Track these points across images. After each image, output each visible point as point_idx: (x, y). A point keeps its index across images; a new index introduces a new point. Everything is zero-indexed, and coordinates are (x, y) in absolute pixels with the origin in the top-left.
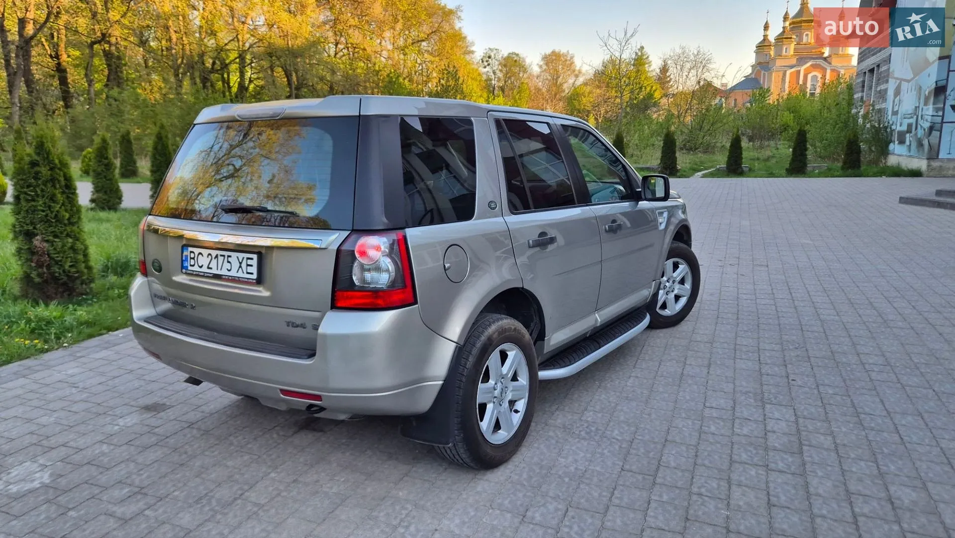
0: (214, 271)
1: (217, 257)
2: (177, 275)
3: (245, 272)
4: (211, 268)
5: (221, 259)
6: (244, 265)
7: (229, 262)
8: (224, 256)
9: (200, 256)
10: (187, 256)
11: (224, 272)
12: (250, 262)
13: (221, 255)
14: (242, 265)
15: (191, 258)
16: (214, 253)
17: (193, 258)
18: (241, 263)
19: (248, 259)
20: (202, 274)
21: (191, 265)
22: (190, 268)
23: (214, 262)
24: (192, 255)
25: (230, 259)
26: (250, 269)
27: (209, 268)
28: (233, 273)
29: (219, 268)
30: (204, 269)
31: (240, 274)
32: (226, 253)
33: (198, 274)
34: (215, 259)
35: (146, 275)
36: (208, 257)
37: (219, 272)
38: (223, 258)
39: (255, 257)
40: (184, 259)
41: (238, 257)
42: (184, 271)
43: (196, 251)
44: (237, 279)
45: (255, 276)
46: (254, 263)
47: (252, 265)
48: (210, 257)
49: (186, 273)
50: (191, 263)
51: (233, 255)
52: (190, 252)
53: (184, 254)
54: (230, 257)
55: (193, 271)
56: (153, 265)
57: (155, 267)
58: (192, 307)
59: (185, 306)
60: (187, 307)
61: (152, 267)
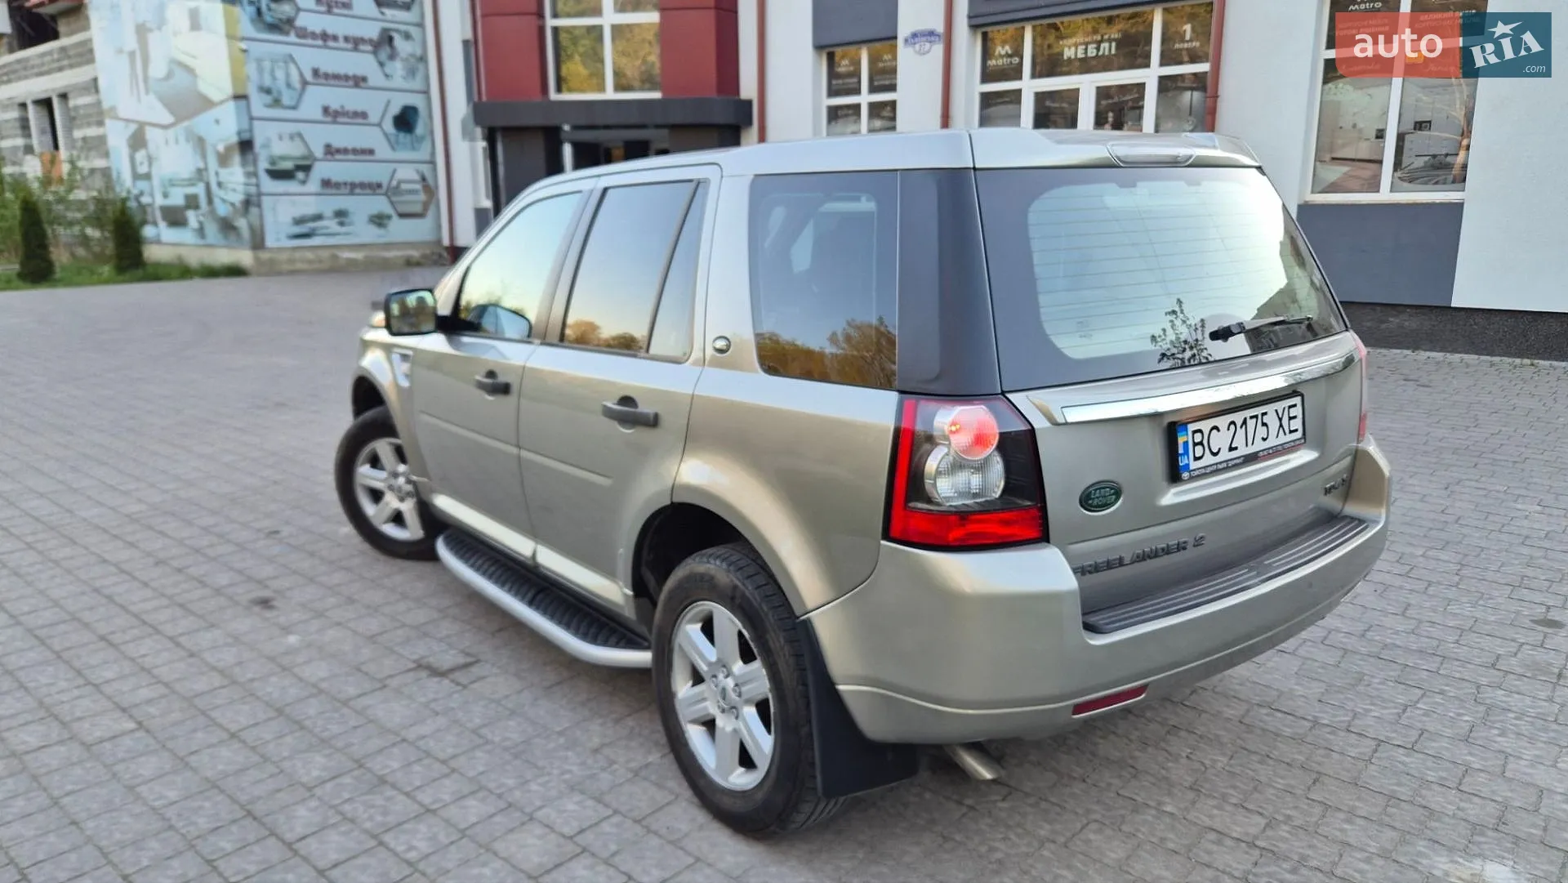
0: (1243, 451)
1: (1245, 422)
2: (1163, 493)
3: (1287, 431)
4: (1236, 448)
5: (1251, 423)
6: (1285, 422)
7: (1264, 424)
8: (1256, 417)
9: (1214, 431)
10: (1186, 444)
11: (1259, 446)
12: (1293, 412)
13: (1252, 417)
14: (1283, 422)
15: (1195, 444)
16: (1238, 417)
17: (1201, 443)
18: (1280, 419)
19: (1290, 407)
20: (1225, 465)
21: (1196, 459)
22: (1194, 465)
23: (1241, 432)
24: (1198, 438)
25: (1264, 419)
26: (1293, 425)
27: (1231, 449)
28: (1272, 442)
29: (1250, 441)
30: (1225, 455)
31: (1283, 439)
32: (1258, 412)
33: (1216, 470)
34: (1241, 427)
35: (1042, 536)
36: (1228, 429)
37: (1251, 450)
38: (1255, 420)
39: (1297, 400)
40: (1181, 451)
41: (1276, 411)
42: (1185, 475)
43: (1205, 426)
44: (1280, 448)
45: (1299, 435)
46: (1297, 411)
47: (1295, 417)
48: (1232, 427)
49: (1192, 479)
50: (1197, 455)
51: (1270, 408)
52: (1195, 432)
53: (1181, 440)
54: (1264, 414)
55: (1205, 467)
56: (1088, 501)
57: (1095, 503)
58: (1198, 543)
59: (1179, 550)
60: (1184, 548)
61: (1082, 506)
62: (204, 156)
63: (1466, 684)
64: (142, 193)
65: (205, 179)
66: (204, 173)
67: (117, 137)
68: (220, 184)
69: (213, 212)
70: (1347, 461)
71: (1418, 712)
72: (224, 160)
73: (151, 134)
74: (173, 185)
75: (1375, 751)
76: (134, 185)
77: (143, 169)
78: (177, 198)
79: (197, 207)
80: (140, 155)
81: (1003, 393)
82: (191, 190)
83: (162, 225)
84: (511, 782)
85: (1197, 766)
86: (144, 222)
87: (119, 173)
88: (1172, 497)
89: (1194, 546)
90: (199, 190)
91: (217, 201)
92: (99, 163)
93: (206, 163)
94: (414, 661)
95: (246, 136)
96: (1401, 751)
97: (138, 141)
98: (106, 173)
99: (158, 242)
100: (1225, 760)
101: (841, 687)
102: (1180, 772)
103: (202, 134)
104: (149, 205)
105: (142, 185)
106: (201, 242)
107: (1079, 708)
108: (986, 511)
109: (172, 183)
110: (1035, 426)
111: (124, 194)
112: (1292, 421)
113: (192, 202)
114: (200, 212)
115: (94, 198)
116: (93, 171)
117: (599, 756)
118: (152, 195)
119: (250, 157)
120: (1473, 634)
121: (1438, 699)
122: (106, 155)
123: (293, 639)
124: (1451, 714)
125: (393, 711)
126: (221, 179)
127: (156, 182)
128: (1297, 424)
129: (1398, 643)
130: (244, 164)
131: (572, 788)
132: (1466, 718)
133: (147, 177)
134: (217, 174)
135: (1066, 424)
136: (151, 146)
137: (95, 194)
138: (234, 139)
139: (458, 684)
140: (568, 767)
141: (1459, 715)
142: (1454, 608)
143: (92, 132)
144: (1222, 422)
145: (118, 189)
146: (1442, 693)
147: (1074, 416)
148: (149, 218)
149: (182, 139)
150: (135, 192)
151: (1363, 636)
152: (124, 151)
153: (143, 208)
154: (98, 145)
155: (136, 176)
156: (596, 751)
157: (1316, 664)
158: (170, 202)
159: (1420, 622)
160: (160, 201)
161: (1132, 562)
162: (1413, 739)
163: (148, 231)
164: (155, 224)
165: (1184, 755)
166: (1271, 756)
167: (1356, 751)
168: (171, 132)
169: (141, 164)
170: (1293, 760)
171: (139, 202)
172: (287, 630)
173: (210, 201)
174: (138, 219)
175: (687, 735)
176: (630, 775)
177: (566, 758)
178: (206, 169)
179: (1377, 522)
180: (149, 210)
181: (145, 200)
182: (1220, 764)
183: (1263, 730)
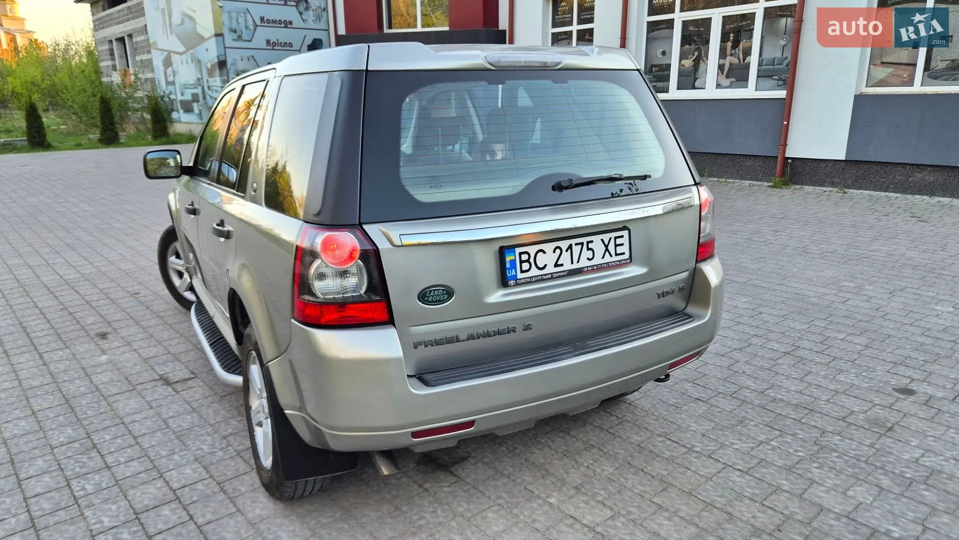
0: (568, 266)
1: (570, 247)
2: (492, 294)
3: (613, 253)
4: (562, 265)
5: (576, 250)
6: (611, 248)
7: (588, 249)
8: (582, 244)
9: (540, 254)
10: (513, 262)
11: (584, 263)
12: (619, 241)
13: (576, 244)
14: (609, 248)
15: (521, 262)
16: (564, 245)
17: (528, 261)
18: (607, 246)
19: (616, 238)
20: (550, 276)
21: (522, 271)
22: (520, 276)
23: (566, 256)
24: (525, 257)
25: (590, 246)
26: (620, 250)
27: (556, 265)
28: (598, 261)
29: (575, 260)
30: (550, 269)
31: (608, 259)
32: (584, 240)
33: (541, 279)
34: (567, 251)
35: (390, 321)
36: (554, 252)
37: (576, 266)
38: (580, 246)
39: (625, 233)
40: (508, 266)
41: (602, 240)
42: (512, 282)
43: (532, 250)
44: (605, 265)
45: (627, 256)
46: (625, 241)
47: (622, 245)
48: (558, 251)
49: (517, 285)
50: (523, 269)
51: (597, 239)
52: (521, 254)
53: (509, 258)
54: (592, 242)
55: (530, 278)
56: (423, 297)
57: (430, 299)
58: (527, 328)
59: (509, 332)
60: (514, 331)
61: (420, 301)
62: (201, 71)
63: (817, 430)
64: (171, 93)
65: (202, 84)
66: (201, 81)
67: (158, 60)
68: (209, 88)
69: (206, 103)
70: (684, 275)
71: (768, 447)
72: (211, 73)
73: (175, 58)
74: (186, 88)
75: (719, 472)
76: (167, 89)
77: (171, 79)
78: (188, 97)
79: (198, 101)
80: (169, 71)
81: (360, 224)
82: (195, 91)
83: (181, 111)
84: (164, 453)
85: (591, 473)
86: (173, 110)
87: (159, 81)
88: (497, 296)
89: (524, 330)
90: (199, 91)
91: (208, 97)
92: (149, 75)
93: (202, 75)
94: (160, 375)
95: (222, 58)
96: (738, 473)
97: (168, 63)
98: (153, 81)
99: (180, 122)
100: (611, 470)
101: (286, 412)
102: (575, 477)
103: (200, 58)
104: (174, 100)
105: (171, 88)
106: (200, 122)
107: (415, 435)
108: (356, 302)
109: (185, 87)
110: (379, 248)
111: (162, 94)
112: (617, 248)
113: (195, 98)
114: (199, 104)
115: (147, 96)
116: (146, 80)
117: (225, 441)
118: (176, 95)
119: (225, 71)
120: (844, 396)
121: (789, 439)
122: (153, 71)
123: (104, 358)
124: (791, 450)
125: (127, 405)
126: (210, 84)
127: (177, 86)
128: (625, 249)
129: (785, 398)
130: (221, 76)
131: (196, 460)
132: (801, 454)
133: (173, 83)
134: (207, 81)
135: (402, 246)
136: (174, 65)
137: (146, 93)
138: (216, 60)
139: (175, 391)
140: (202, 446)
141: (796, 451)
142: (841, 377)
143: (145, 57)
144: (549, 247)
145: (159, 91)
146: (794, 435)
147: (407, 241)
148: (175, 108)
149: (189, 61)
150: (167, 92)
151: (763, 392)
152: (162, 68)
153: (171, 101)
154: (148, 65)
155: (168, 83)
156: (225, 437)
157: (717, 410)
158: (184, 98)
159: (810, 384)
160: (180, 98)
161: (468, 339)
162: (751, 466)
163: (175, 115)
164: (178, 111)
165: (586, 464)
166: (645, 470)
167: (707, 471)
168: (184, 56)
169: (170, 75)
170: (658, 474)
171: (169, 98)
172: (104, 352)
173: (204, 98)
174: (170, 107)
175: (255, 433)
176: (235, 454)
177: (206, 440)
178: (202, 78)
179: (703, 318)
180: (174, 102)
181: (172, 97)
182: (606, 473)
183: (651, 451)
